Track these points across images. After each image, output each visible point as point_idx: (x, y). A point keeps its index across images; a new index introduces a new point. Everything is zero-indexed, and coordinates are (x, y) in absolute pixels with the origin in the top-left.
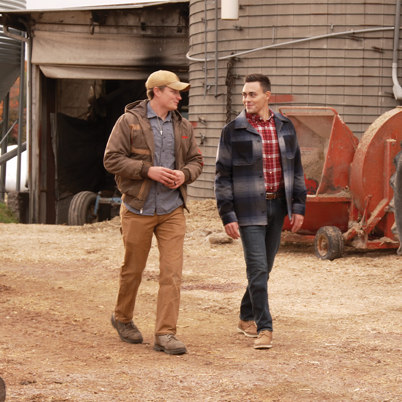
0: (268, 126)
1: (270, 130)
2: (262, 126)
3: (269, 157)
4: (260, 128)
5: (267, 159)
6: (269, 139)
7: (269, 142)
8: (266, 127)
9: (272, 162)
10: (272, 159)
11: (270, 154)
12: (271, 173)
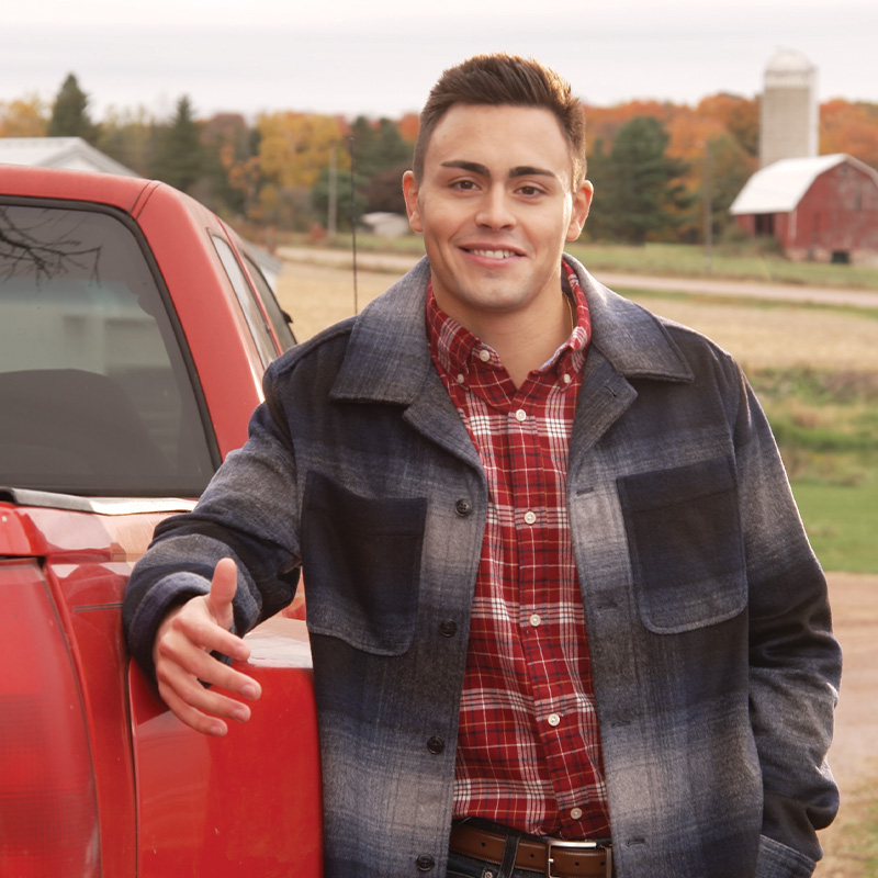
0: (536, 411)
1: (545, 441)
2: (492, 411)
3: (535, 620)
4: (481, 425)
5: (521, 631)
6: (537, 502)
7: (530, 517)
8: (521, 415)
9: (553, 648)
10: (550, 630)
11: (541, 598)
12: (554, 720)
